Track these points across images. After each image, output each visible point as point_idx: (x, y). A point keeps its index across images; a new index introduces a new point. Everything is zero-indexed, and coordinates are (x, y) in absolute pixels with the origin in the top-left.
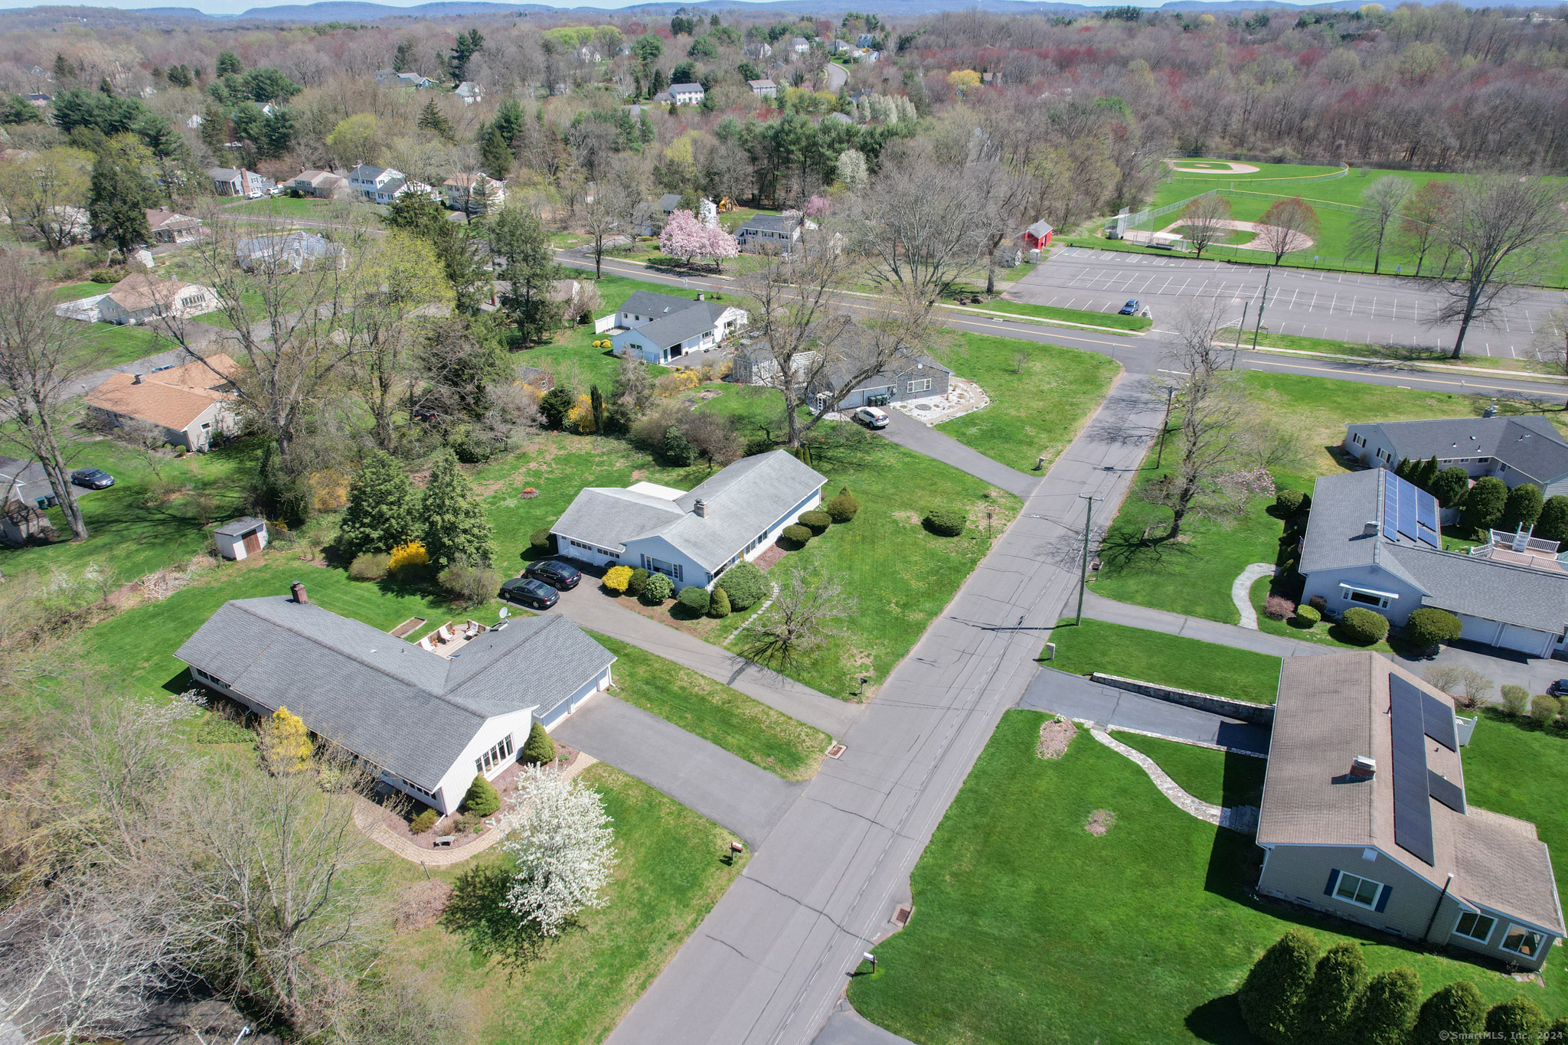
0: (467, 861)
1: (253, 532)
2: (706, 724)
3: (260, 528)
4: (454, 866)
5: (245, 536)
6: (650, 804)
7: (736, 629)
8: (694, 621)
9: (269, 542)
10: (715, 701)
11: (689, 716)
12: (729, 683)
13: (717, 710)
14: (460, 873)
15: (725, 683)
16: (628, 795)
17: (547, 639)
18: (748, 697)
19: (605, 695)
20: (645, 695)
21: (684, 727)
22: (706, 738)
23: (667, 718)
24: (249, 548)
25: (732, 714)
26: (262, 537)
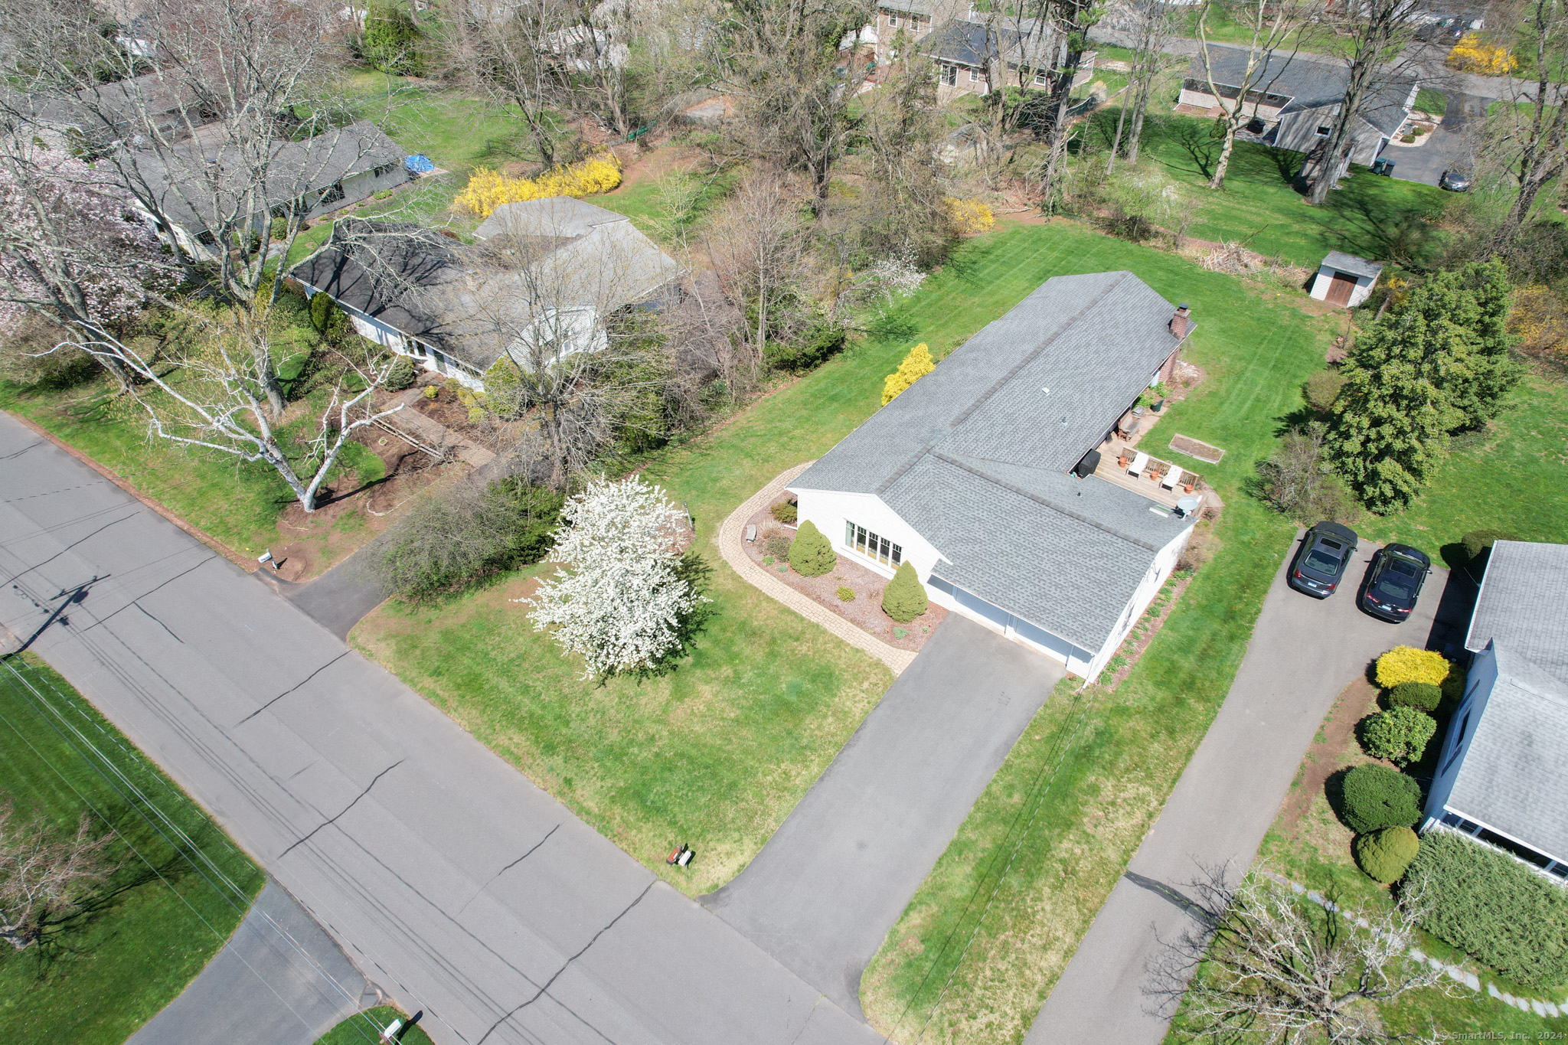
0: (720, 558)
1: (1353, 279)
2: (999, 830)
3: (1366, 280)
4: (715, 550)
5: (1339, 276)
6: (805, 748)
7: (1329, 897)
8: (1331, 815)
9: (1363, 306)
10: (1066, 844)
11: (1017, 798)
12: (1130, 875)
13: (1039, 852)
14: (704, 557)
15: (1134, 867)
16: (825, 717)
17: (1093, 543)
18: (1093, 912)
19: (1058, 675)
20: (1064, 730)
21: (988, 794)
22: (962, 829)
23: (1008, 766)
24: (1332, 293)
25: (1030, 877)
26: (1360, 294)
